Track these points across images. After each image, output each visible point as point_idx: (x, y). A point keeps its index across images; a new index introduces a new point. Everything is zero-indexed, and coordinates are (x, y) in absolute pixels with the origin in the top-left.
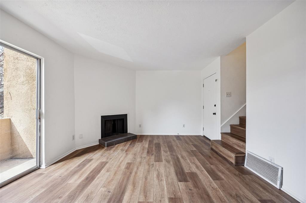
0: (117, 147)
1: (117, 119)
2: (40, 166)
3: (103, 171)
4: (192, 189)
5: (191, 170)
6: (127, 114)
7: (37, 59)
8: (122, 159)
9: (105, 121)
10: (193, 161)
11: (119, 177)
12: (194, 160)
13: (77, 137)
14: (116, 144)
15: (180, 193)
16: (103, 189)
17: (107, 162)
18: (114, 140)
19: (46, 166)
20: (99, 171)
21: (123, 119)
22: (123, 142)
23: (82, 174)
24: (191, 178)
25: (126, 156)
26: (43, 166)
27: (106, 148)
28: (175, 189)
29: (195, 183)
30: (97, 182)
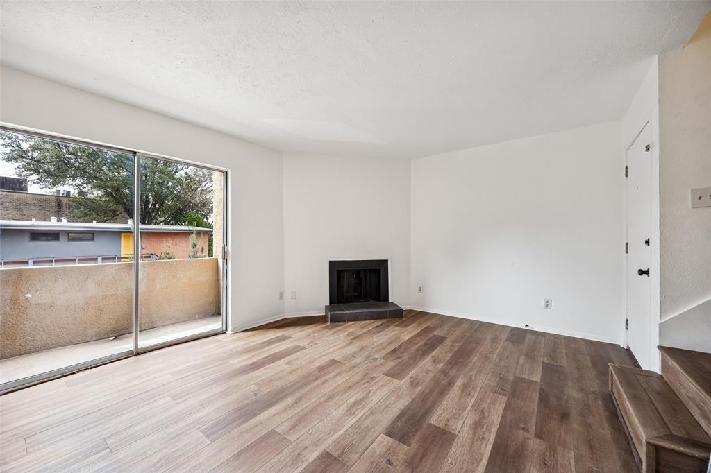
0: (347, 327)
1: (365, 270)
2: (226, 329)
3: (281, 362)
4: (394, 463)
5: (450, 423)
6: (387, 260)
7: (223, 172)
8: (331, 350)
9: (339, 272)
10: (485, 405)
11: (292, 378)
12: (492, 404)
13: (287, 296)
14: (349, 321)
15: (357, 456)
16: (254, 387)
17: (304, 348)
18: (347, 312)
19: (232, 331)
20: (278, 359)
21: (379, 271)
22: (366, 320)
23: (254, 356)
24: (424, 440)
25: (343, 347)
26: (229, 332)
27: (329, 323)
28: (357, 444)
29: (419, 457)
30: (258, 374)
